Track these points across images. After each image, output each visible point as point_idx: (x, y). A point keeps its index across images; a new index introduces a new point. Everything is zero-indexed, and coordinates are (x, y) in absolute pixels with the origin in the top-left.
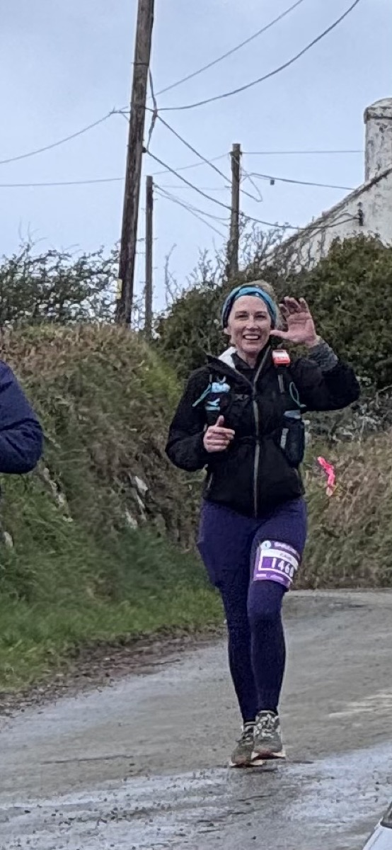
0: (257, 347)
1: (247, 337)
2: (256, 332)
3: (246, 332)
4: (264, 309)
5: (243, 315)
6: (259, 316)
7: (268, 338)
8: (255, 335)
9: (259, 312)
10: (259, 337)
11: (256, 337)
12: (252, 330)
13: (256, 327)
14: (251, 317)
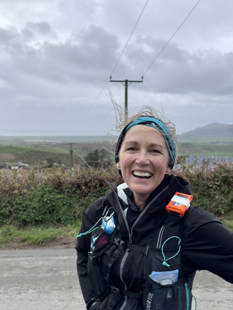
0: (149, 186)
1: (136, 173)
2: (148, 169)
3: (136, 167)
4: (159, 142)
5: (134, 148)
6: (152, 149)
7: (162, 177)
8: (145, 172)
9: (153, 145)
10: (152, 175)
11: (147, 175)
12: (143, 165)
13: (148, 162)
14: (143, 151)
